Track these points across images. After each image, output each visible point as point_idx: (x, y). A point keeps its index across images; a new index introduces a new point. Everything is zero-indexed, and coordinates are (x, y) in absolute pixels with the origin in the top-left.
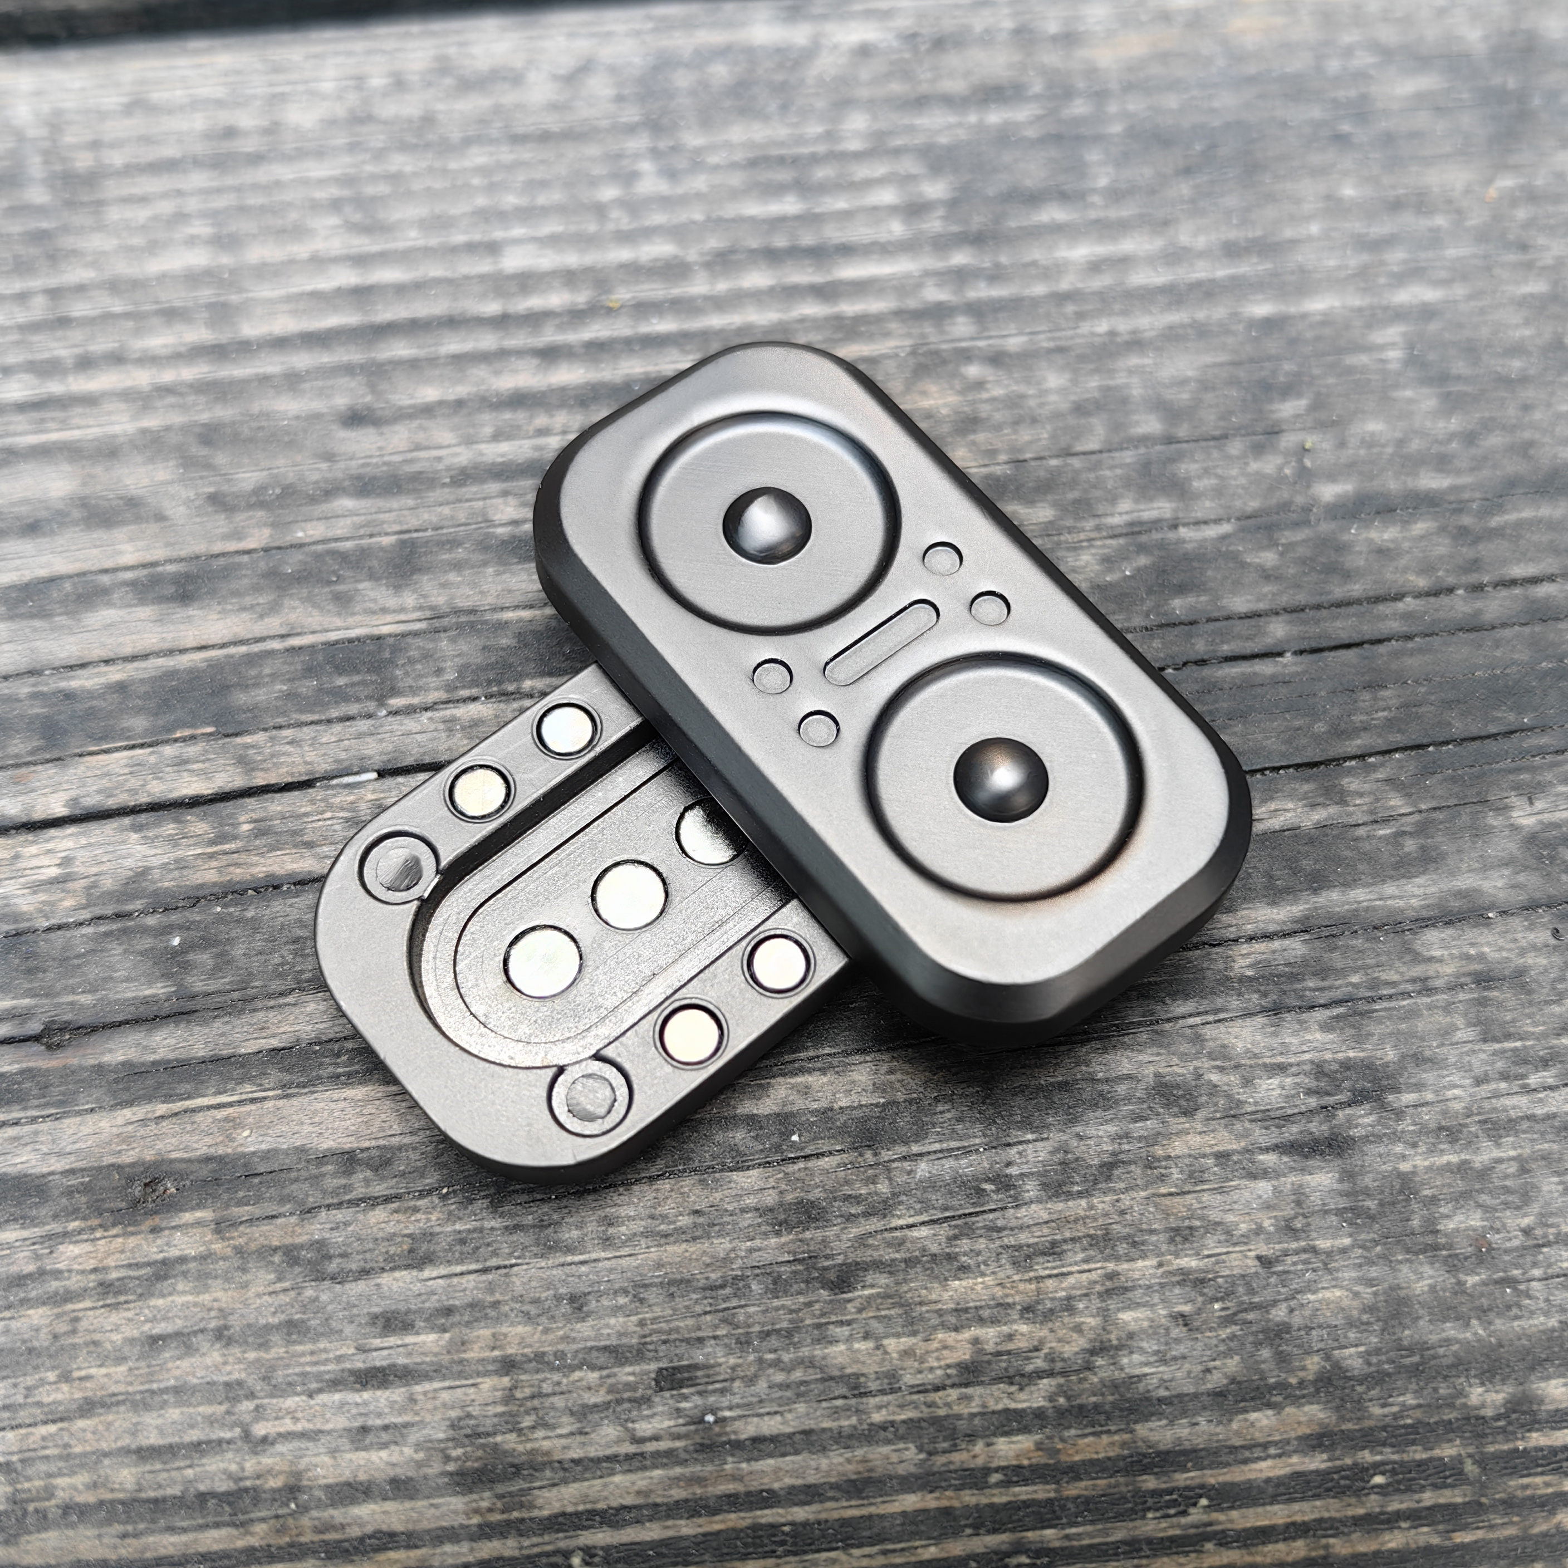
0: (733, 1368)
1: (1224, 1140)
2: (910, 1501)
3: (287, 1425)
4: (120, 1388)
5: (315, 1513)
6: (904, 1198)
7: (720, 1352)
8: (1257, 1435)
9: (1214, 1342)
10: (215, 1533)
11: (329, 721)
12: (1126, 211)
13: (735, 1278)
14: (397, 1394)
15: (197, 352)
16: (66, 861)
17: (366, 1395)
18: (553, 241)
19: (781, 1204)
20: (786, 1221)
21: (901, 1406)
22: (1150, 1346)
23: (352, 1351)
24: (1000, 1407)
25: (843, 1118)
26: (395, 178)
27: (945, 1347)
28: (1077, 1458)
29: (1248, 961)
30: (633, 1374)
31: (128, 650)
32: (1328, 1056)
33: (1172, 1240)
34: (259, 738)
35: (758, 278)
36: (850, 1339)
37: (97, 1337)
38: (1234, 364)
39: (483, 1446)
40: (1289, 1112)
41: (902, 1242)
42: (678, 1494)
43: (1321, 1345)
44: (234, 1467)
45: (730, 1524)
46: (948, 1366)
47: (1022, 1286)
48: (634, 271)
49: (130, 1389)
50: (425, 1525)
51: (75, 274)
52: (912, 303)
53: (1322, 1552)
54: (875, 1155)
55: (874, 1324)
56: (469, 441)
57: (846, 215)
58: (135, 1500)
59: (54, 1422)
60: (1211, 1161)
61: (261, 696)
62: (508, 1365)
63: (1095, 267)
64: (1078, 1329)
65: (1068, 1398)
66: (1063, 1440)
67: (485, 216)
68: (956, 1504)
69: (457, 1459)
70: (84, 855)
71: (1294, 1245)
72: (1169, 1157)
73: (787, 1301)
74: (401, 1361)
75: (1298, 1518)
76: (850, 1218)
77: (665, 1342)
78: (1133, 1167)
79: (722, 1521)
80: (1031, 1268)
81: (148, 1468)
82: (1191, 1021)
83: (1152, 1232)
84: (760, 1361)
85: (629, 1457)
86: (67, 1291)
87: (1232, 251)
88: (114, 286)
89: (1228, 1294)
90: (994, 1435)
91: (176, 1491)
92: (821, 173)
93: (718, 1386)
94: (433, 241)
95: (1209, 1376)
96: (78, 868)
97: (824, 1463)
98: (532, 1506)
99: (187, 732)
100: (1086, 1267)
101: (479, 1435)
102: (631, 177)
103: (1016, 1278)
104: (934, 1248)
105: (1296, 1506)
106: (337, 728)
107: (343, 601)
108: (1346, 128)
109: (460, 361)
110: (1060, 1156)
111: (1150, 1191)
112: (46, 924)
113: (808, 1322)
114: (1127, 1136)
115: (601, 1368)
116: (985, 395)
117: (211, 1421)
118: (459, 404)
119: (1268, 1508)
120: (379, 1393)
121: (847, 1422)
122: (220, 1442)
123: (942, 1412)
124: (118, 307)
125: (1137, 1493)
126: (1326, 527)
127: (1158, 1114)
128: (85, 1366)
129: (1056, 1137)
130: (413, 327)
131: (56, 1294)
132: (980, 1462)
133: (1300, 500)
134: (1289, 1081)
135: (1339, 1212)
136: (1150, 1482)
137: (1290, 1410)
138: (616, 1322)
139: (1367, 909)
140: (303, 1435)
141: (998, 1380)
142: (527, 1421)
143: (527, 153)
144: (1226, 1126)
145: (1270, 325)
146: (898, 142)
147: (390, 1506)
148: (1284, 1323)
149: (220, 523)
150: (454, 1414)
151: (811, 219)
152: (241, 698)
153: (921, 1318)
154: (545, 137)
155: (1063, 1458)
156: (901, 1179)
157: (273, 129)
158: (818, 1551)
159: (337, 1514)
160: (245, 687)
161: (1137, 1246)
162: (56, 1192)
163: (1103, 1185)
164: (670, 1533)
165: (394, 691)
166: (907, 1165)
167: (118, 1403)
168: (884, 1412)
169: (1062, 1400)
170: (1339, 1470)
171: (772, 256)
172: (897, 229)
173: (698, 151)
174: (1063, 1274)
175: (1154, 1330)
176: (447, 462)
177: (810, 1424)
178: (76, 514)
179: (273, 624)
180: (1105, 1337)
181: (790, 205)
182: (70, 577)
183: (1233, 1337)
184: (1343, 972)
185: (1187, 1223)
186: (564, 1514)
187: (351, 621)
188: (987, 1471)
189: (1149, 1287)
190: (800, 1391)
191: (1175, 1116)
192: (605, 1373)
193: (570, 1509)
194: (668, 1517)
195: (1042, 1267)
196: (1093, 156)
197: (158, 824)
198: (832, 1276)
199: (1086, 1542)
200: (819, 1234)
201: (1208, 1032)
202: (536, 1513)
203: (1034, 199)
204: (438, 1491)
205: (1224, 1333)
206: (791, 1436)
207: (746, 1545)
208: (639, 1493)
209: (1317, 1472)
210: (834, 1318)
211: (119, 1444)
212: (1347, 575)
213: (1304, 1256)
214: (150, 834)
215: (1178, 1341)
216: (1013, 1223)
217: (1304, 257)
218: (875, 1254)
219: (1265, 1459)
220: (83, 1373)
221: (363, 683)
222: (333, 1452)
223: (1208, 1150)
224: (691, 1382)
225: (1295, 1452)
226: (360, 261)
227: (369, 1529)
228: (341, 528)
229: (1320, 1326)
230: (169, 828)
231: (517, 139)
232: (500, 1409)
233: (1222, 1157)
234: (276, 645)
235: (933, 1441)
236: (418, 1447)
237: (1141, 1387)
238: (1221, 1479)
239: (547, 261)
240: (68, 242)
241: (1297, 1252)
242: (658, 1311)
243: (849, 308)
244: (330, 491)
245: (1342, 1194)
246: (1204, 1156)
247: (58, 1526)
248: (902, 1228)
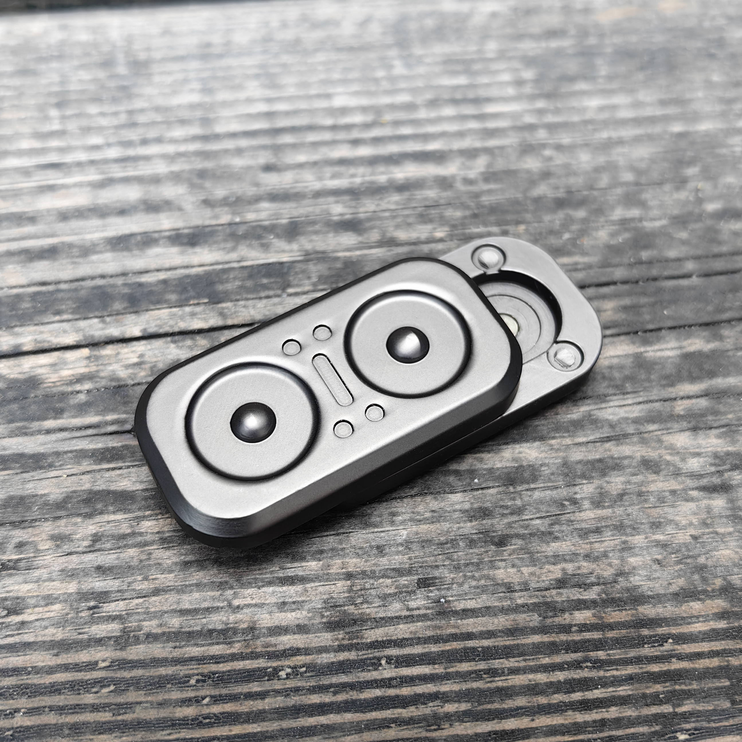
0: (453, 579)
1: (673, 485)
2: (536, 638)
3: (249, 601)
4: (172, 584)
5: (262, 639)
6: (528, 507)
7: (446, 571)
8: (694, 612)
9: (672, 571)
10: (217, 647)
11: (260, 298)
12: (615, 85)
13: (452, 540)
14: (299, 588)
15: (195, 138)
16: (141, 356)
17: (284, 588)
18: (356, 93)
19: (471, 509)
20: (474, 516)
21: (530, 597)
22: (643, 573)
23: (278, 569)
24: (575, 598)
25: (499, 472)
26: (284, 66)
27: (549, 572)
28: (611, 621)
29: (681, 408)
30: (407, 580)
31: (167, 265)
32: (719, 449)
33: (651, 527)
34: (229, 304)
35: (449, 111)
36: (505, 568)
37: (160, 561)
38: (666, 152)
39: (339, 611)
40: (702, 473)
41: (528, 526)
42: (429, 633)
43: (721, 574)
44: (224, 619)
45: (454, 647)
46: (551, 580)
47: (583, 546)
48: (393, 107)
49: (176, 584)
50: (313, 645)
51: (138, 104)
52: (519, 124)
53: (726, 663)
54: (514, 488)
55: (517, 562)
56: (320, 179)
57: (488, 85)
58: (180, 632)
59: (140, 597)
60: (667, 494)
61: (229, 286)
62: (349, 576)
63: (601, 109)
64: (610, 565)
65: (607, 595)
66: (604, 613)
67: (325, 82)
68: (558, 640)
69: (328, 616)
70: (150, 353)
71: (707, 530)
72: (648, 492)
73: (476, 551)
74: (301, 573)
75: (714, 649)
76: (503, 515)
77: (421, 567)
78: (632, 496)
79: (450, 646)
80: (587, 538)
81: (185, 618)
82: (656, 433)
83: (642, 524)
84: (465, 576)
85: (406, 617)
86: (145, 541)
87: (663, 103)
88: (157, 109)
89: (678, 551)
90: (573, 610)
91: (198, 628)
92: (477, 67)
93: (446, 586)
94: (301, 93)
95: (670, 587)
96: (146, 358)
97: (496, 621)
98: (362, 638)
99: (196, 302)
100: (612, 538)
101: (337, 606)
102: (390, 67)
103: (580, 542)
104: (543, 529)
105: (713, 643)
106: (264, 301)
107: (266, 247)
108: (713, 51)
109: (315, 145)
110: (598, 490)
111: (640, 506)
112: (132, 383)
113: (486, 559)
114: (629, 482)
115: (392, 578)
116: (553, 163)
117: (213, 599)
118: (315, 164)
119: (700, 644)
120: (290, 587)
121: (506, 603)
122: (218, 608)
123: (549, 600)
124: (159, 118)
125: (639, 636)
126: (709, 222)
127: (643, 473)
128: (154, 574)
129: (597, 482)
130: (293, 130)
131: (141, 542)
132: (567, 622)
133: (697, 211)
134: (701, 460)
135: (727, 517)
136: (645, 632)
137: (708, 602)
138: (398, 558)
139: (734, 386)
140: (256, 605)
141: (574, 586)
142: (359, 600)
143: (343, 56)
144: (674, 479)
145: (681, 135)
146: (511, 54)
147: (296, 636)
148: (704, 564)
149: (208, 212)
150: (325, 597)
151: (472, 86)
152: (220, 288)
153: (538, 559)
154: (351, 49)
155: (605, 620)
156: (526, 499)
157: (228, 44)
158: (495, 659)
159: (273, 640)
160: (221, 282)
161: (635, 529)
162: (140, 499)
163: (619, 503)
164: (427, 650)
165: (289, 286)
166: (529, 493)
167: (170, 590)
168: (522, 599)
169: (604, 595)
170: (733, 628)
171: (455, 102)
172: (511, 91)
173: (421, 57)
174: (602, 541)
175: (645, 566)
176: (310, 188)
177: (489, 604)
178: (142, 207)
179: (234, 256)
180: (622, 569)
181: (462, 80)
182: (140, 234)
183: (681, 570)
184: (725, 413)
185: (658, 520)
186: (377, 641)
187: (269, 255)
188: (571, 626)
189: (641, 547)
190: (484, 590)
191: (651, 474)
192: (394, 580)
193: (380, 639)
194: (425, 643)
195: (593, 538)
196: (599, 61)
197: (183, 340)
198: (496, 540)
199: (617, 657)
200: (489, 522)
201: (665, 438)
202: (364, 641)
203: (572, 79)
204: (319, 631)
205: (677, 568)
206: (480, 609)
207: (461, 656)
208: (411, 632)
209: (723, 629)
210: (498, 558)
211: (171, 608)
212: (720, 243)
213: (712, 535)
214: (180, 344)
215: (655, 571)
216: (578, 518)
217: (696, 106)
218: (516, 531)
219: (697, 623)
220: (154, 577)
221: (275, 282)
222: (270, 613)
223: (666, 489)
224: (434, 584)
225: (711, 620)
226: (269, 100)
227: (288, 647)
228: (263, 215)
229: (720, 566)
230: (189, 342)
231: (339, 50)
232: (346, 595)
233: (673, 492)
234: (235, 265)
235: (545, 612)
236: (309, 611)
237: (640, 590)
238: (678, 631)
239: (353, 102)
240: (136, 90)
241: (708, 534)
242: (417, 553)
243: (491, 125)
244: (258, 199)
245: (728, 509)
246: (664, 491)
247: (144, 642)
248: (527, 520)
